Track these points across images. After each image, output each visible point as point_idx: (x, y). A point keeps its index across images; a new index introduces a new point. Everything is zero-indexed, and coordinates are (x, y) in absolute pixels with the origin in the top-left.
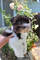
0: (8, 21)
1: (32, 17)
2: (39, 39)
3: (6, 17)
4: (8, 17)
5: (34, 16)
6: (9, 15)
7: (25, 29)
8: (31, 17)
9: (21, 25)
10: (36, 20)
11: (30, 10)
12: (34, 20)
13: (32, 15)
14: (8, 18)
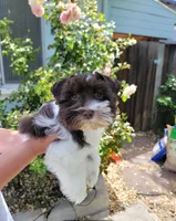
0: (21, 63)
1: (115, 52)
2: (134, 135)
3: (12, 46)
4: (22, 50)
5: (121, 50)
6: (28, 40)
7: (94, 120)
8: (110, 52)
9: (81, 108)
10: (128, 66)
11: (109, 25)
12: (120, 64)
13: (114, 44)
14: (23, 53)
